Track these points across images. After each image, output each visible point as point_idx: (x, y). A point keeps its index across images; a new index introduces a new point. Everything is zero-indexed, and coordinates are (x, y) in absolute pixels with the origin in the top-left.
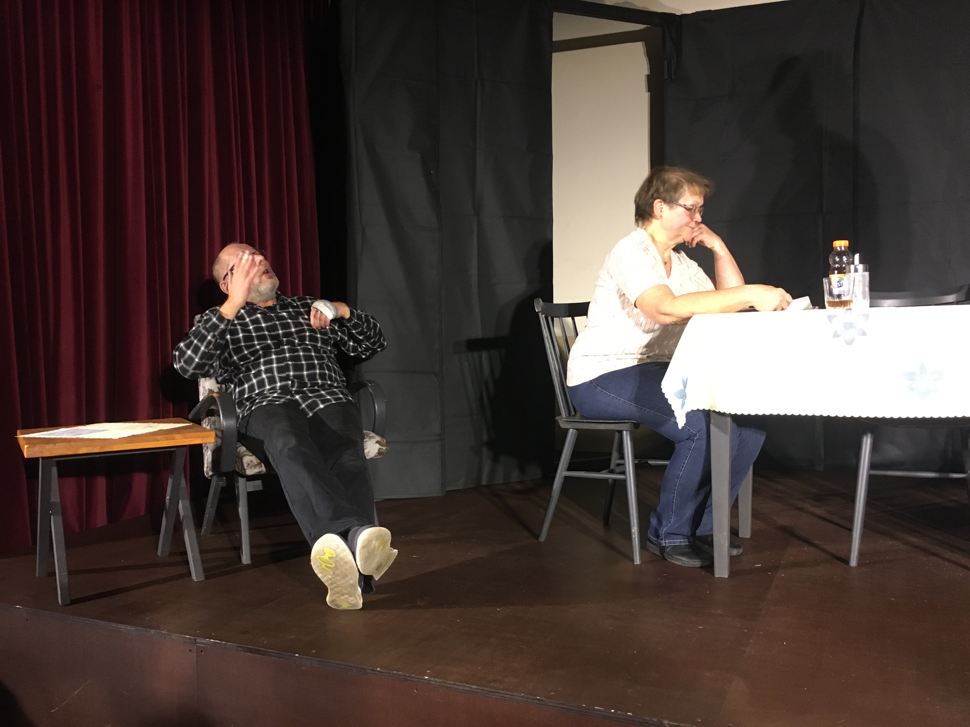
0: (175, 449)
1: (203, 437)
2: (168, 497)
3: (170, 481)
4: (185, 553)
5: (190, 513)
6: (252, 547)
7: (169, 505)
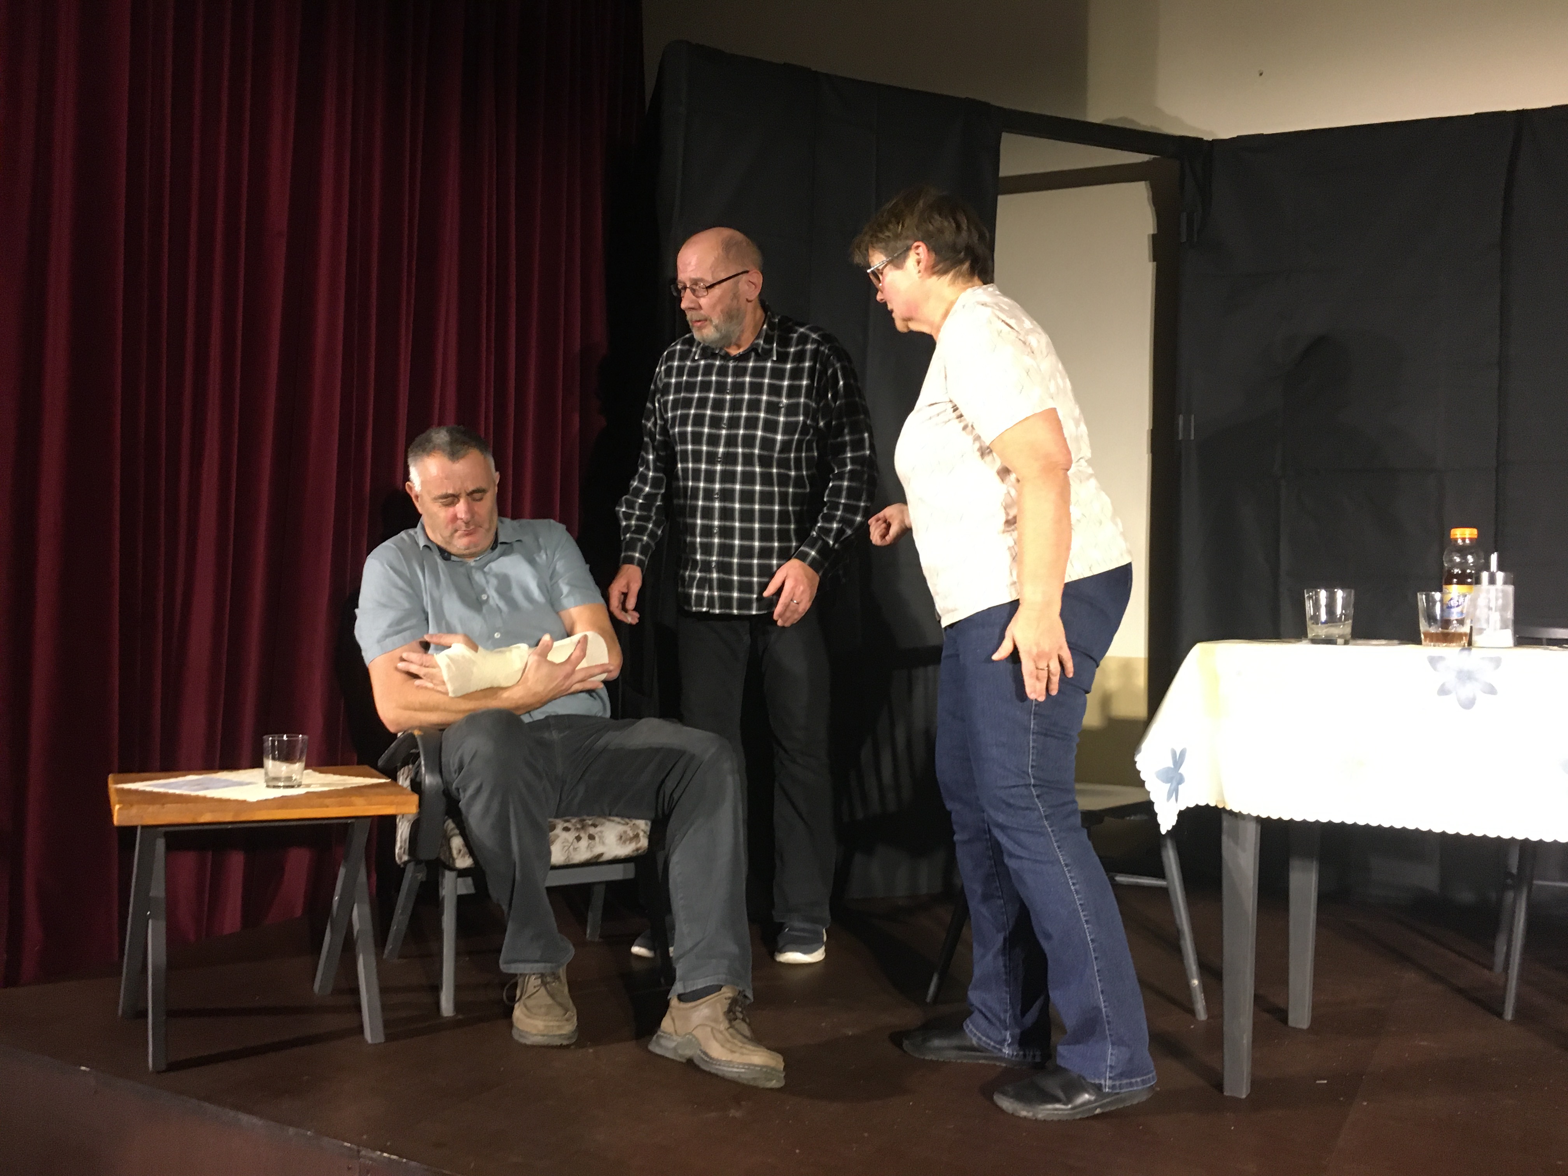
0: (353, 820)
1: (398, 804)
2: (337, 898)
3: (342, 872)
4: (355, 991)
5: (369, 927)
6: (459, 988)
7: (338, 911)
